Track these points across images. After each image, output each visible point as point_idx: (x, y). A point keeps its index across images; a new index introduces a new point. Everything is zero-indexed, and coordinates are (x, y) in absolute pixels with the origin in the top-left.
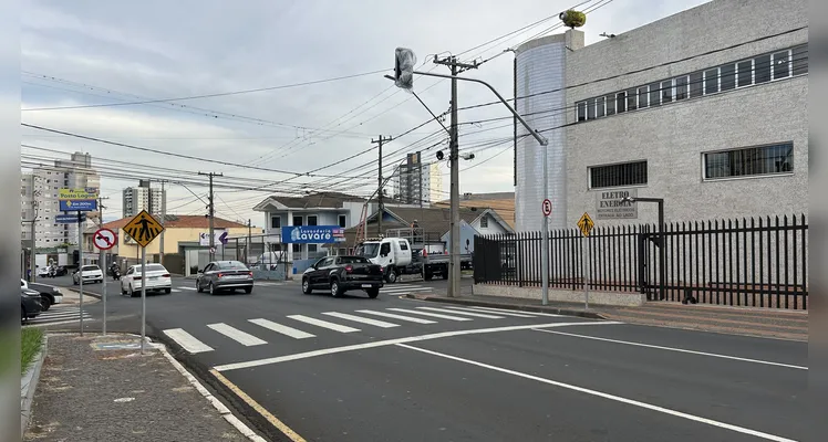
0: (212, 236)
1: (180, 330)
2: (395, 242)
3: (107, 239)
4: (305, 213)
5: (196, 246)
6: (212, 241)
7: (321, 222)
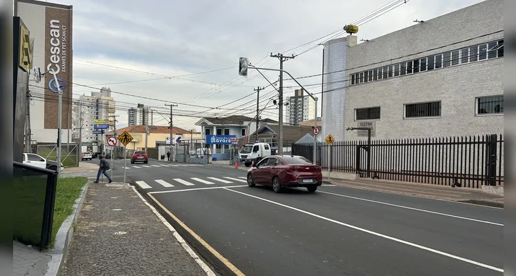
0: (171, 139)
1: (143, 182)
2: (262, 145)
3: (113, 141)
4: (223, 127)
5: (164, 144)
6: (171, 141)
7: (232, 133)
